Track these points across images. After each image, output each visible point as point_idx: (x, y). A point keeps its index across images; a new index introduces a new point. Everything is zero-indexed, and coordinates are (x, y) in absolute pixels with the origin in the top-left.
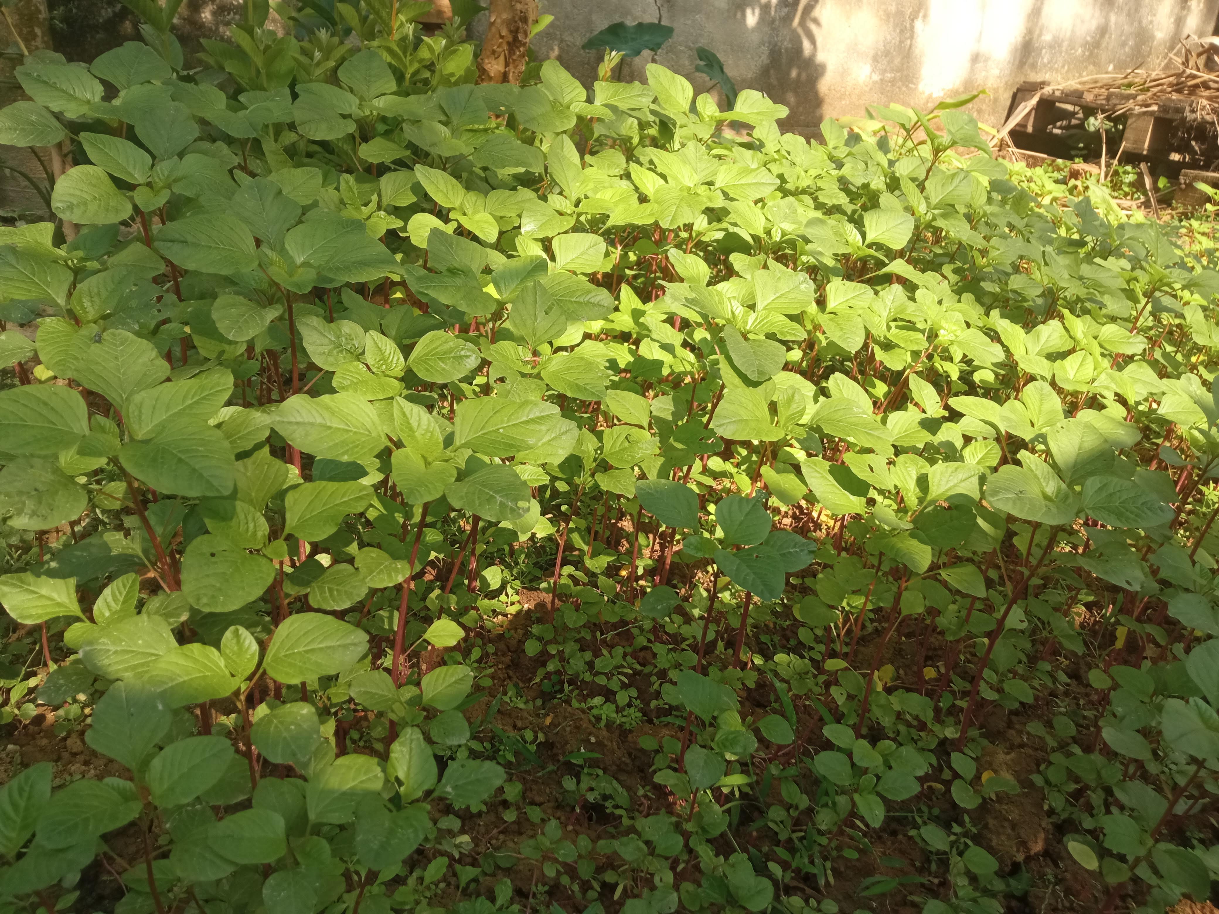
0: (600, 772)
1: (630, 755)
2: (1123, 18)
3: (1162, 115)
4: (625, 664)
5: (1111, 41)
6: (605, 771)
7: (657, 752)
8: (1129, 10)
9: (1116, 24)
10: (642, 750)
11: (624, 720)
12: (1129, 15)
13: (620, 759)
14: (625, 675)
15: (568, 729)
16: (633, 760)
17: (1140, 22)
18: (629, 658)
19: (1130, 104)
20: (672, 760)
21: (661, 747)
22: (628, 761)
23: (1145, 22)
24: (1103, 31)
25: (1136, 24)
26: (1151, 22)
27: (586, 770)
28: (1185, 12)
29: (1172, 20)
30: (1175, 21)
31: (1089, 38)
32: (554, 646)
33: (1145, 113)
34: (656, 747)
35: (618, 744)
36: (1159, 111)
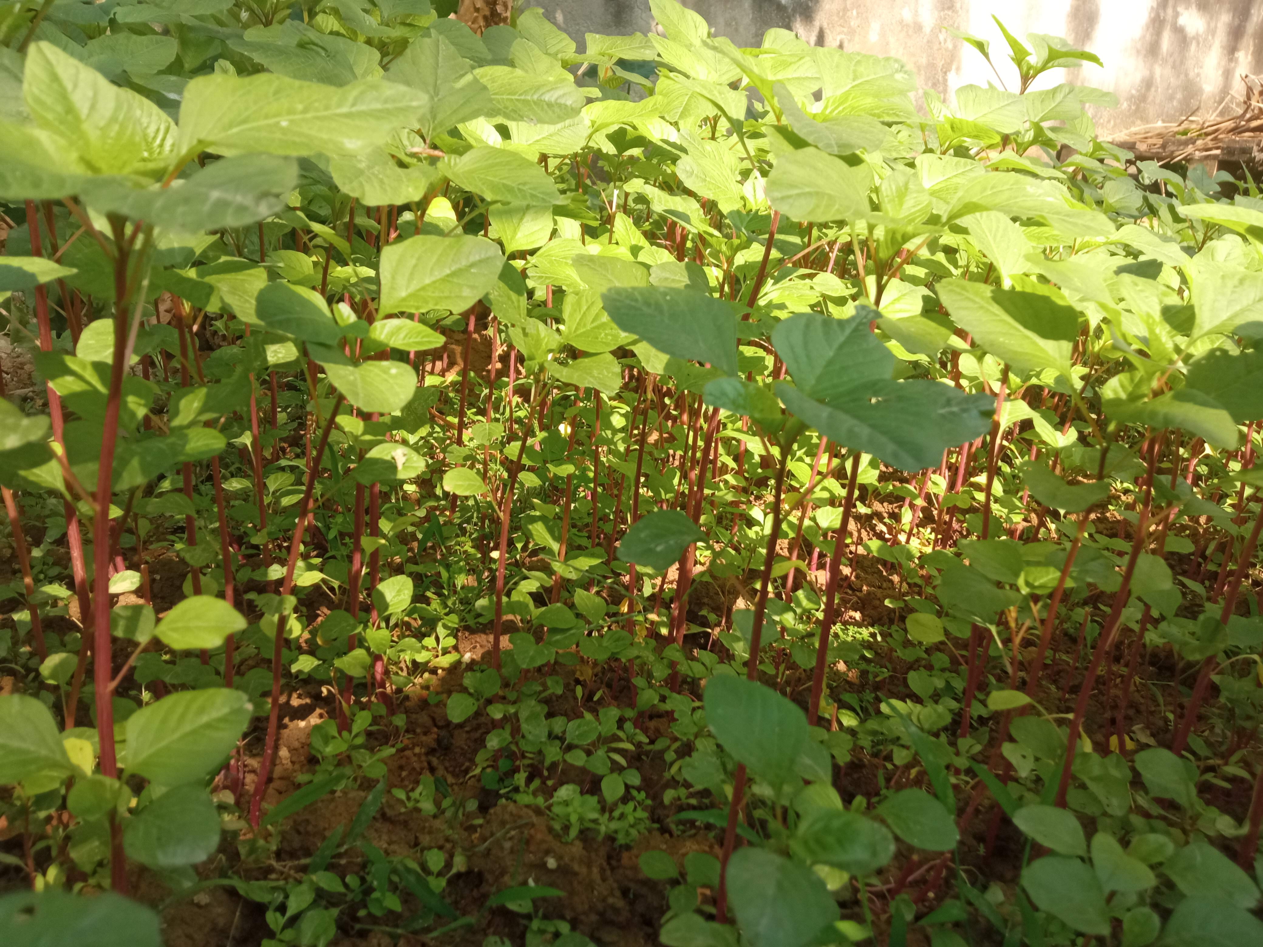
0: (564, 927)
1: (625, 892)
2: (1168, 71)
3: (1226, 158)
4: (621, 734)
5: (1157, 95)
6: (575, 924)
7: (675, 883)
8: (1174, 62)
9: (1161, 76)
10: (649, 883)
11: (614, 825)
12: (1174, 67)
13: (604, 900)
14: (622, 752)
15: (507, 845)
16: (632, 903)
17: (1187, 75)
18: (628, 726)
19: (1190, 149)
20: (706, 900)
21: (683, 875)
22: (620, 903)
23: (1192, 75)
24: (1148, 83)
25: (1182, 77)
26: (1198, 75)
27: (535, 924)
28: (1233, 65)
29: (1220, 72)
30: (1224, 73)
31: (1134, 92)
32: (500, 706)
33: (1207, 157)
34: (673, 873)
35: (602, 870)
36: (1223, 154)
